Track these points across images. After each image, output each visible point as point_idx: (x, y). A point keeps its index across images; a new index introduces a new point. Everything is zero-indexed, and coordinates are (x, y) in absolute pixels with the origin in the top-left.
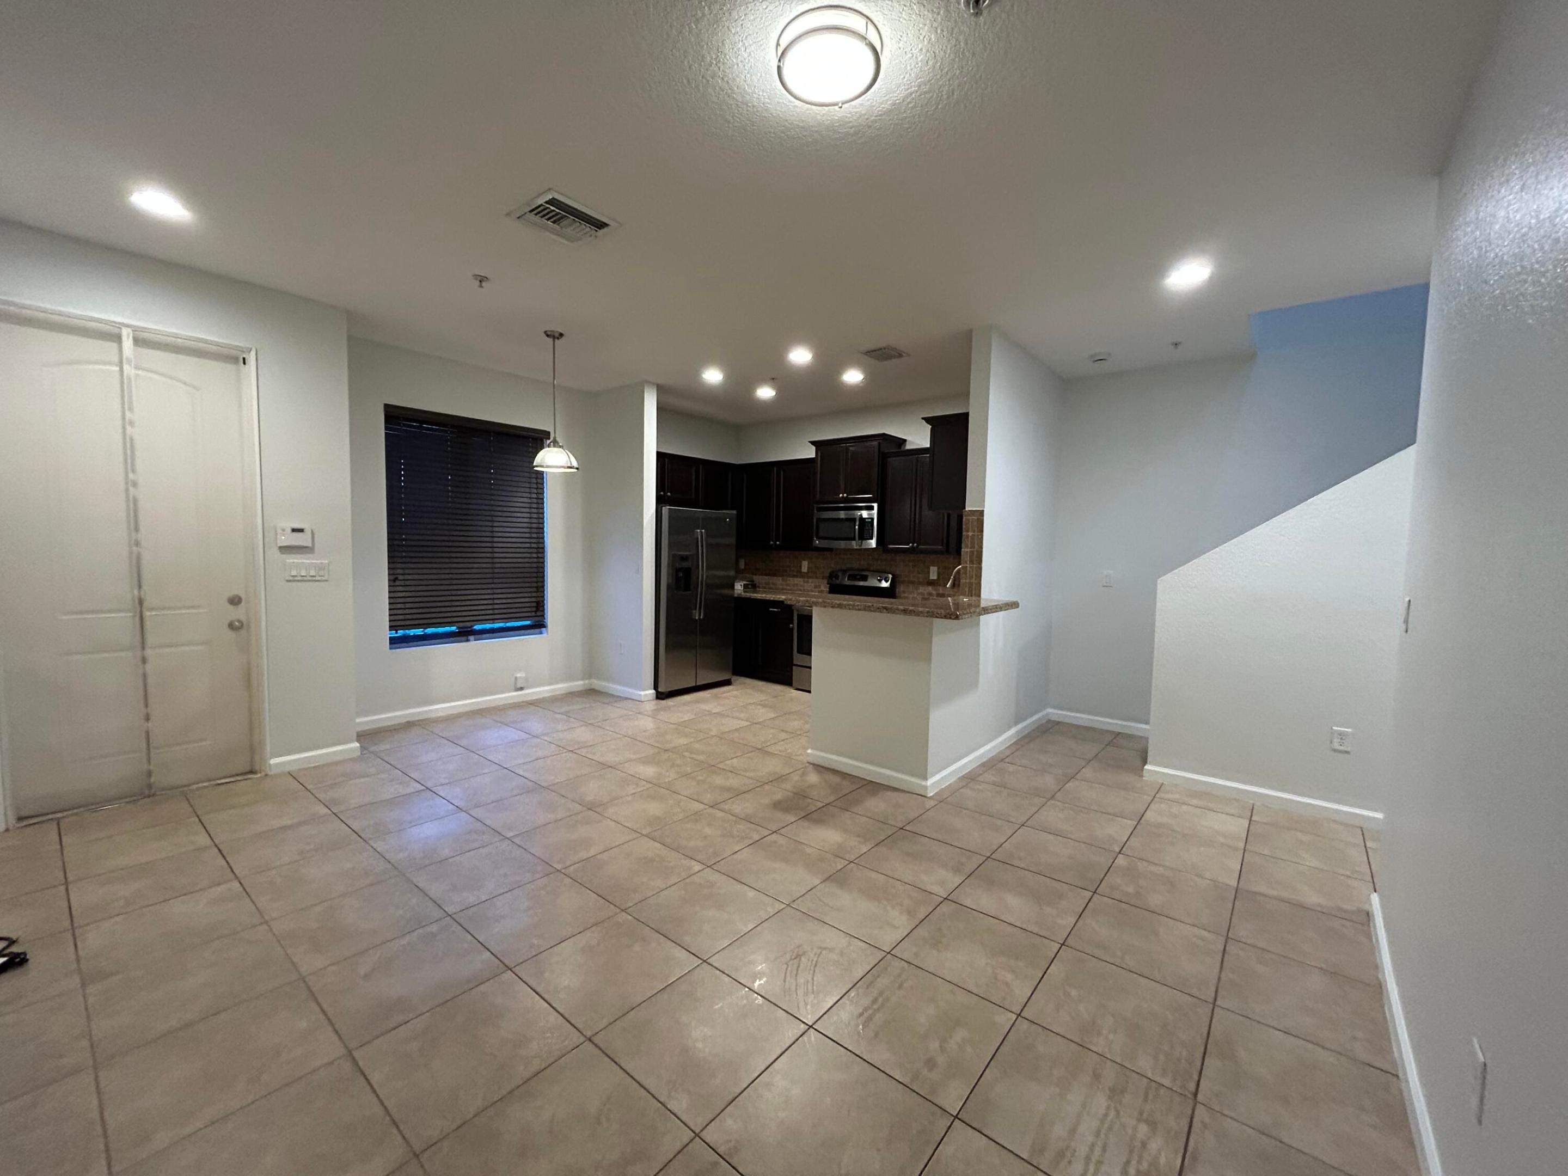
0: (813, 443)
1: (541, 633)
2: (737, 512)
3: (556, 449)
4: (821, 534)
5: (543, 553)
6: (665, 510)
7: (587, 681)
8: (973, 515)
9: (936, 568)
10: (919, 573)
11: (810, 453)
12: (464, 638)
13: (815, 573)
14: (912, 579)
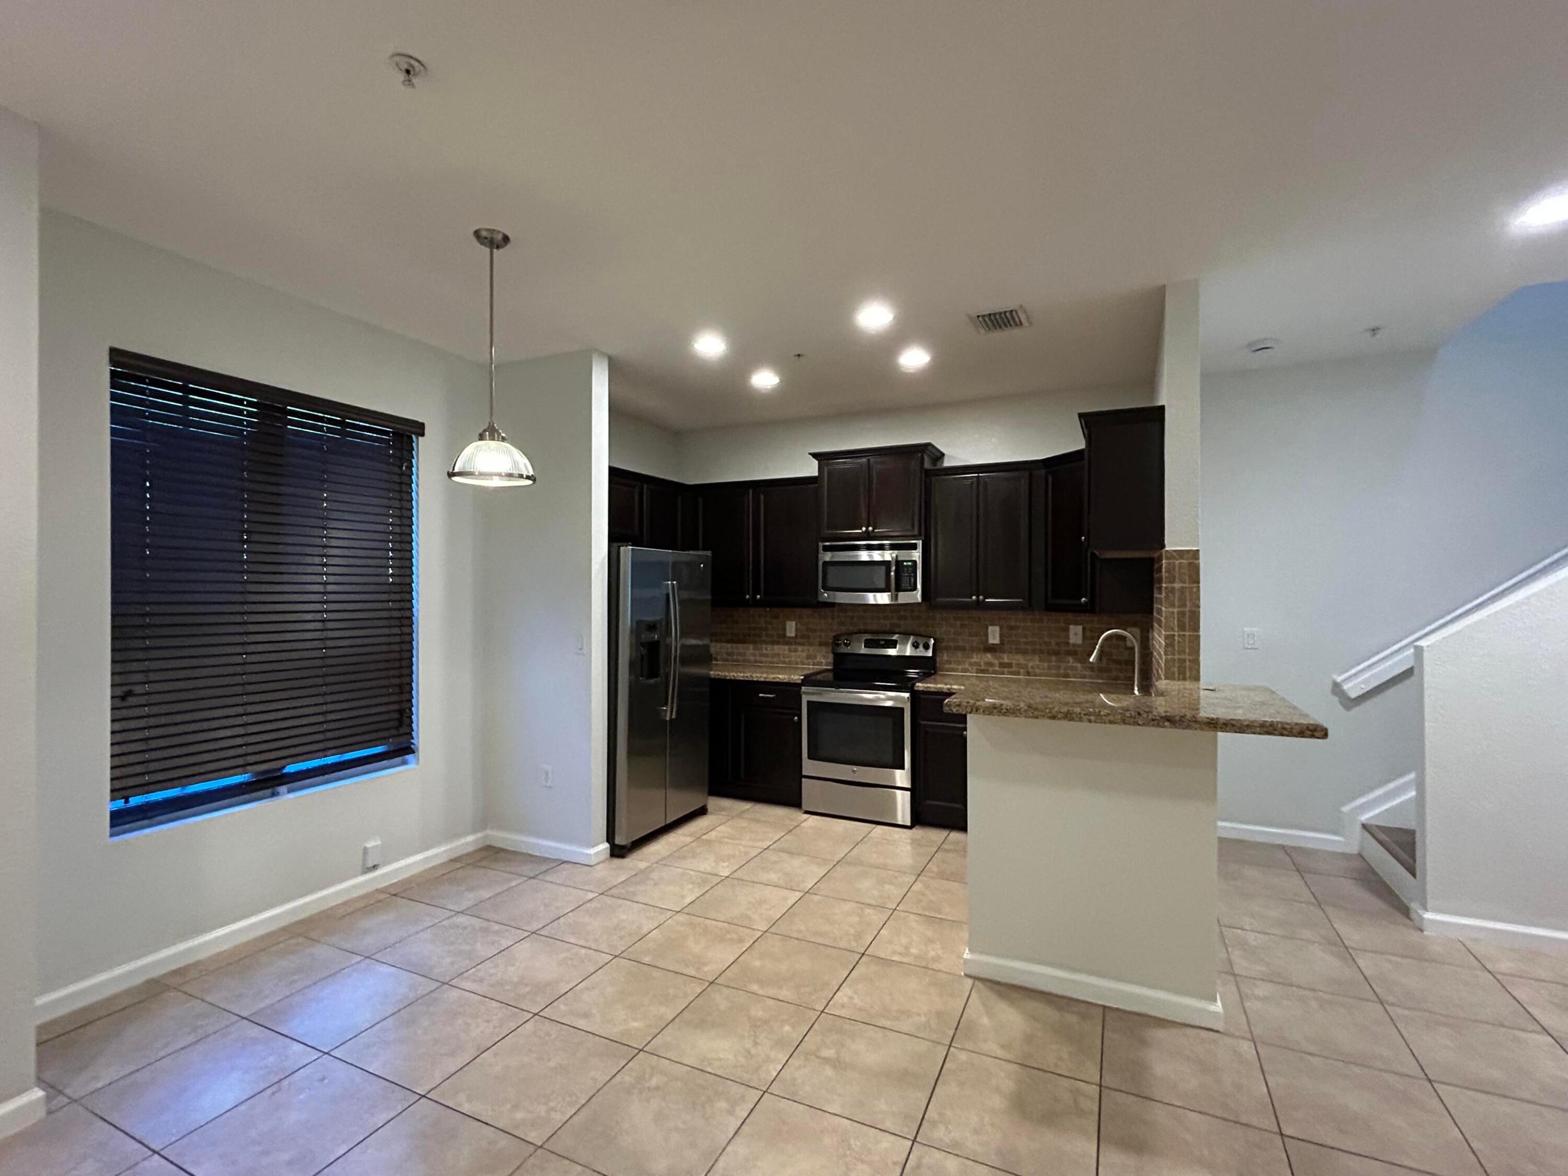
0: (815, 455)
1: (405, 763)
2: (713, 554)
3: (493, 444)
4: (830, 583)
5: (411, 625)
6: (626, 552)
7: (480, 835)
8: (1182, 558)
9: (997, 628)
10: (970, 635)
11: (811, 469)
12: (269, 791)
13: (808, 637)
14: (961, 644)
